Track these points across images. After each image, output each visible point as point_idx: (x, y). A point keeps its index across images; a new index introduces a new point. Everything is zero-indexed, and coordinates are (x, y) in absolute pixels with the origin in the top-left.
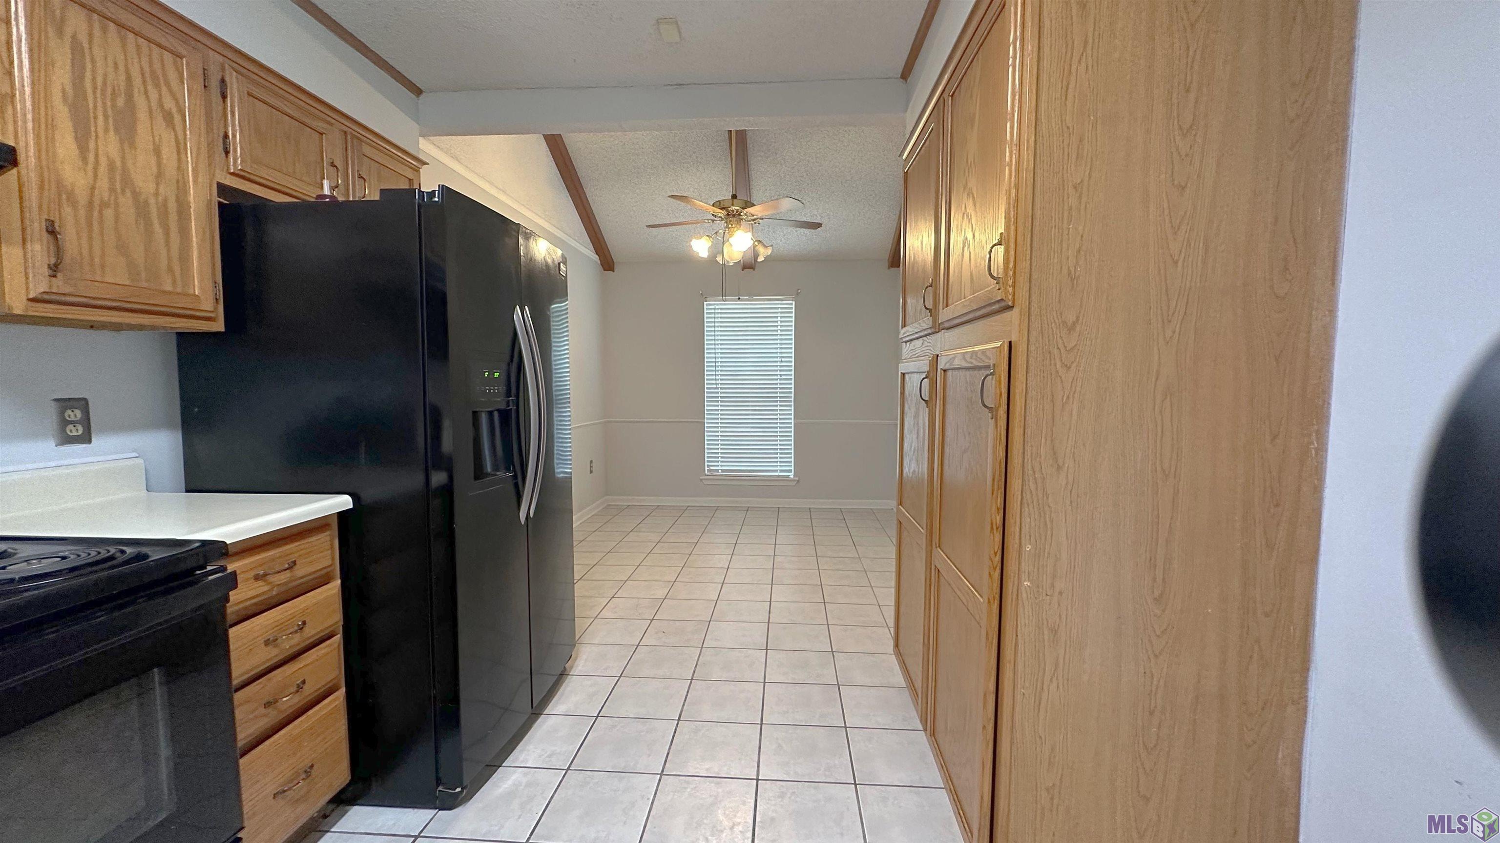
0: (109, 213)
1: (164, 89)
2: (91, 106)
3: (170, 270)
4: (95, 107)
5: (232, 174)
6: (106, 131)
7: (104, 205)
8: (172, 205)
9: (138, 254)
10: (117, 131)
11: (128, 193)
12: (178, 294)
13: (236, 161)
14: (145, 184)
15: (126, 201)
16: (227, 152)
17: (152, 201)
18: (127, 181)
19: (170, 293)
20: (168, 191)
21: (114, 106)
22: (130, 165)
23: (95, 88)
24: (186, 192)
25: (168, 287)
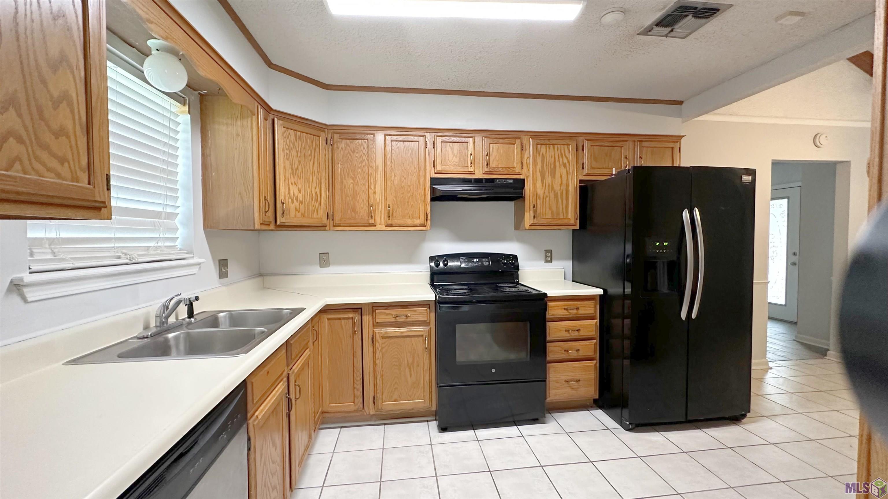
0: (548, 199)
1: (564, 157)
2: (545, 171)
3: (563, 212)
4: (546, 171)
5: (585, 175)
6: (548, 176)
7: (547, 197)
8: (564, 192)
9: (554, 209)
10: (551, 175)
11: (553, 192)
12: (565, 219)
13: (586, 171)
14: (557, 187)
15: (552, 195)
16: (583, 169)
17: (559, 192)
18: (553, 188)
19: (562, 219)
20: (564, 188)
21: (551, 167)
22: (553, 183)
23: (546, 165)
24: (569, 187)
25: (562, 217)
